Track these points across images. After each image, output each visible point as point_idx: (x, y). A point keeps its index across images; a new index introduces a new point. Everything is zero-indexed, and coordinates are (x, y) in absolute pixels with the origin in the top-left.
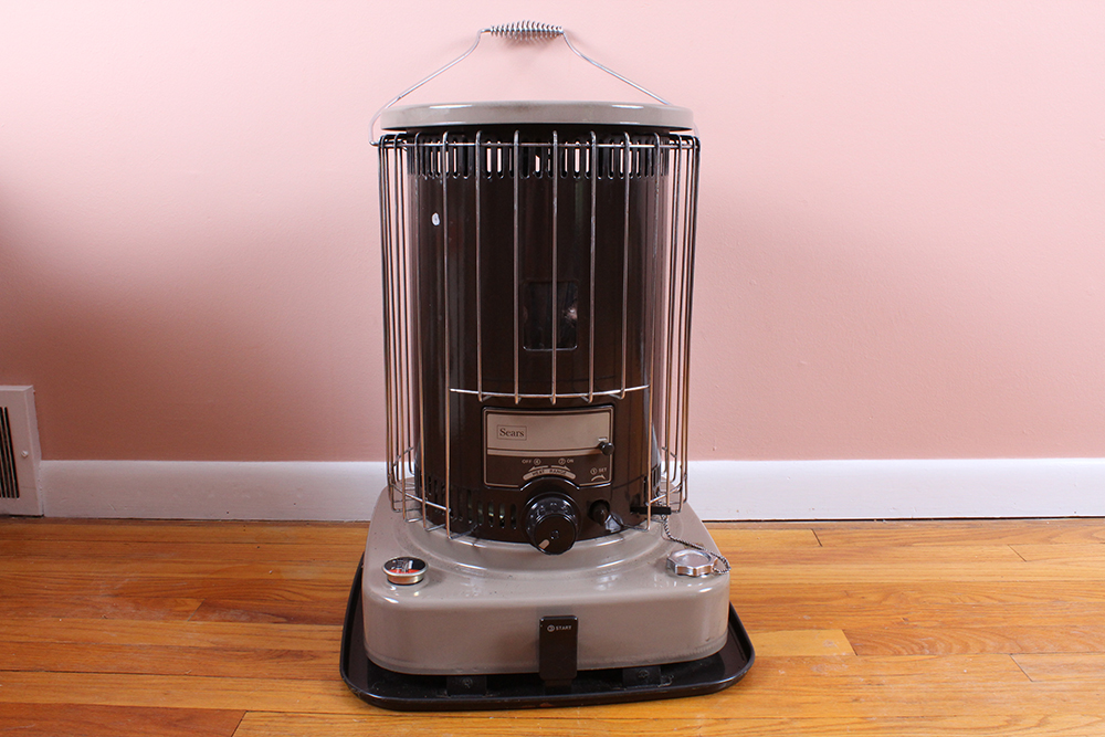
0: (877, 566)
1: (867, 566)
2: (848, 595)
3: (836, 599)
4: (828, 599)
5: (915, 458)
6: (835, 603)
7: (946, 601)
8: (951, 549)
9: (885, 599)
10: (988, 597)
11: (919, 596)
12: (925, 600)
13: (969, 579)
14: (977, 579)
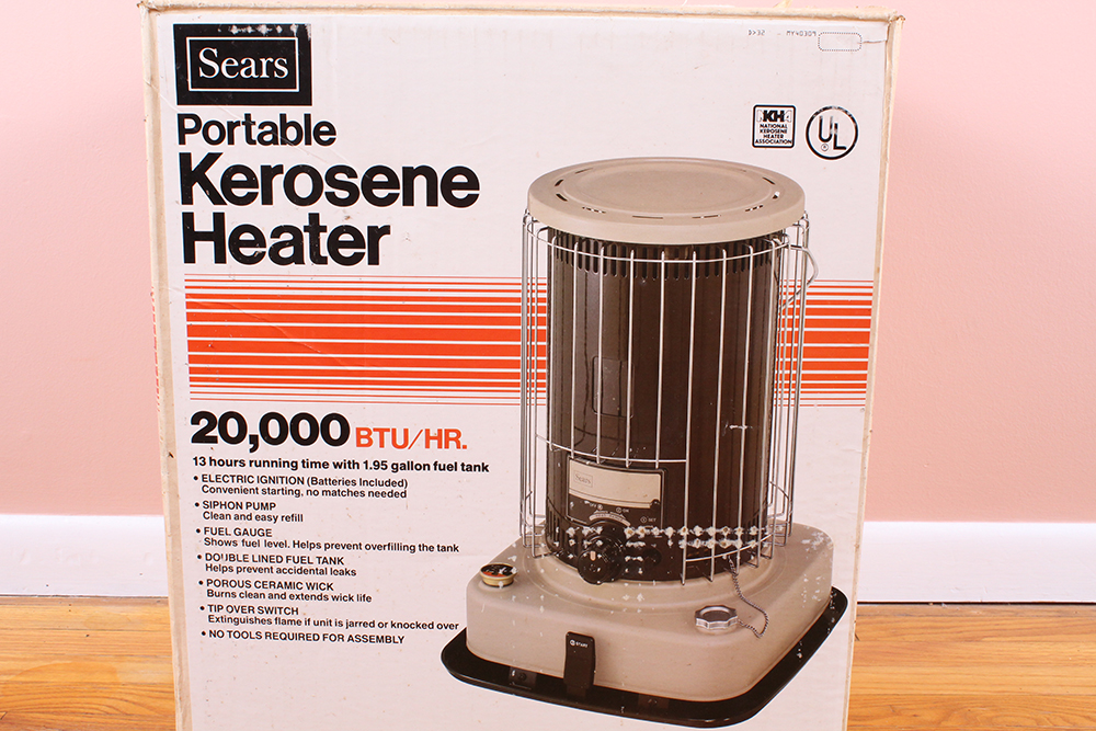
0: (935, 670)
1: (920, 670)
2: (895, 712)
3: (878, 717)
4: (867, 718)
5: (986, 520)
6: (876, 723)
7: (1029, 723)
8: (1035, 646)
9: (945, 719)
10: (1088, 718)
11: (993, 714)
12: (1000, 720)
13: (1060, 690)
14: (1072, 691)
